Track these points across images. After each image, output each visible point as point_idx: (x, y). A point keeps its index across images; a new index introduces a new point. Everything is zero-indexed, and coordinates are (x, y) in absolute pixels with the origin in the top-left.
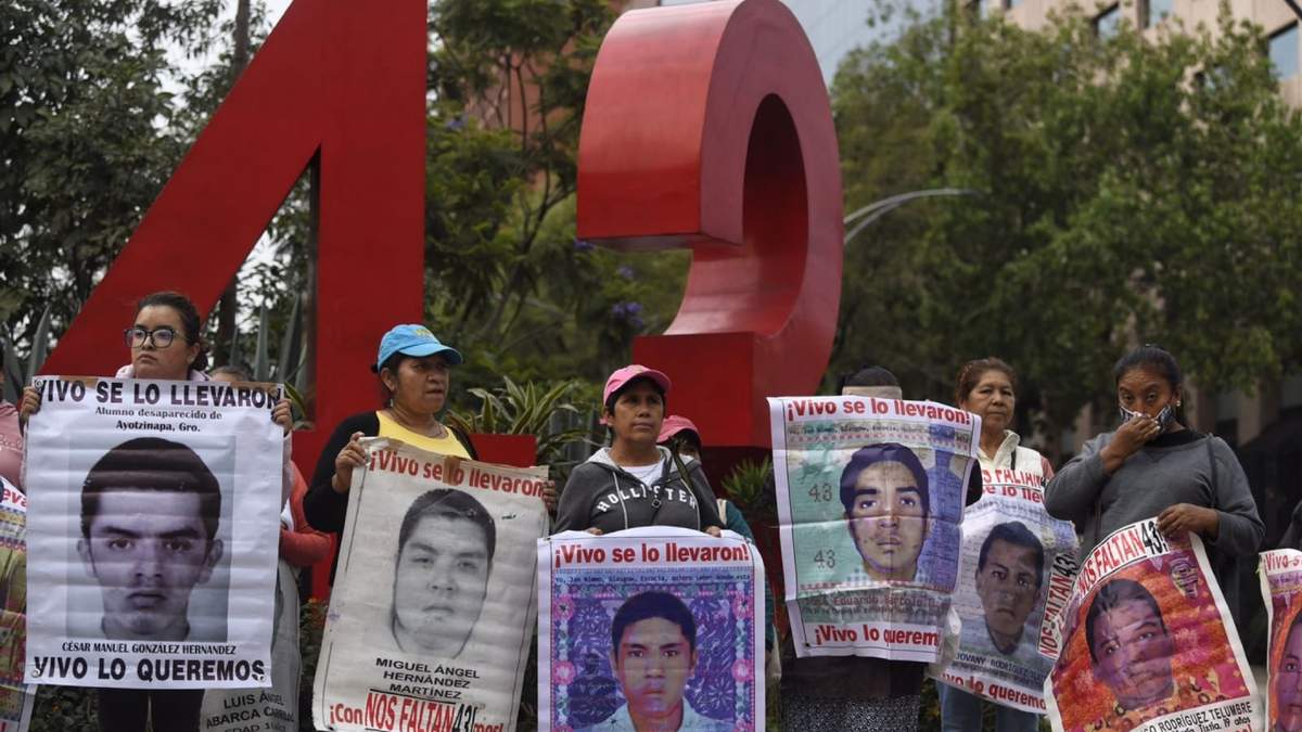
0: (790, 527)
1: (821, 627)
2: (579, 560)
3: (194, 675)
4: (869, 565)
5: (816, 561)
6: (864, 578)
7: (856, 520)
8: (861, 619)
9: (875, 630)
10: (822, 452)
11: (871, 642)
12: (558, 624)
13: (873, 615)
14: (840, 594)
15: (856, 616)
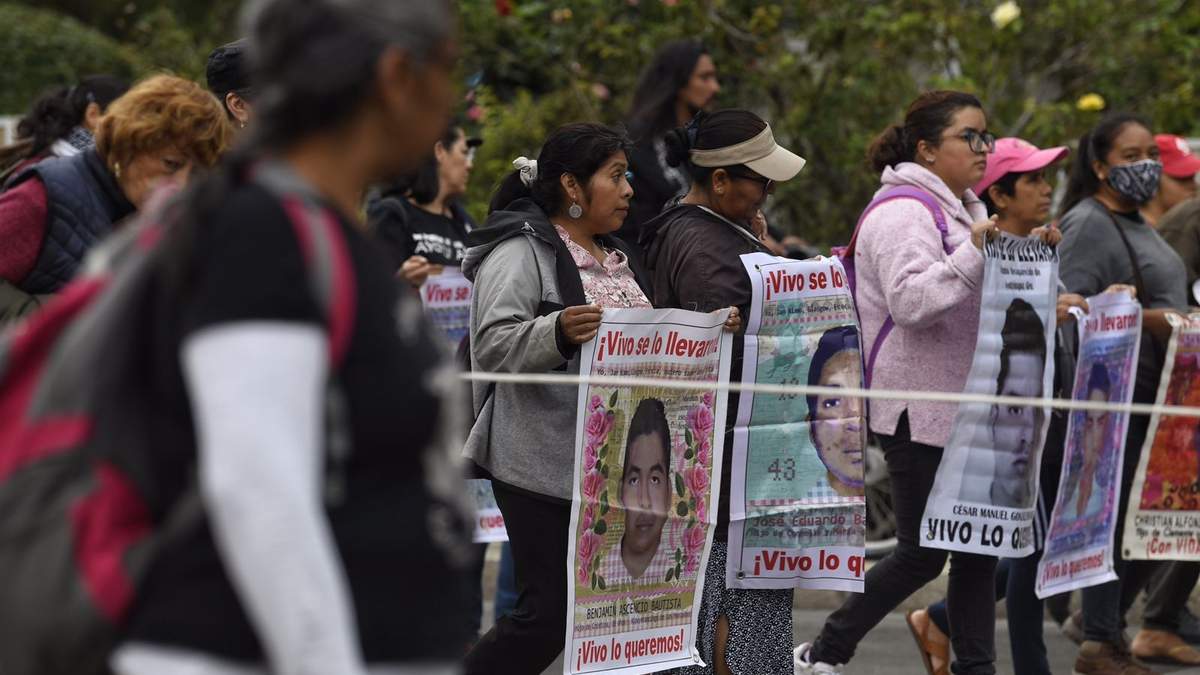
0: (746, 429)
1: (765, 554)
4: (832, 477)
5: (770, 471)
6: (829, 494)
7: (817, 422)
8: (820, 543)
9: (835, 558)
10: (792, 338)
11: (826, 571)
13: (834, 538)
14: (801, 512)
15: (815, 539)
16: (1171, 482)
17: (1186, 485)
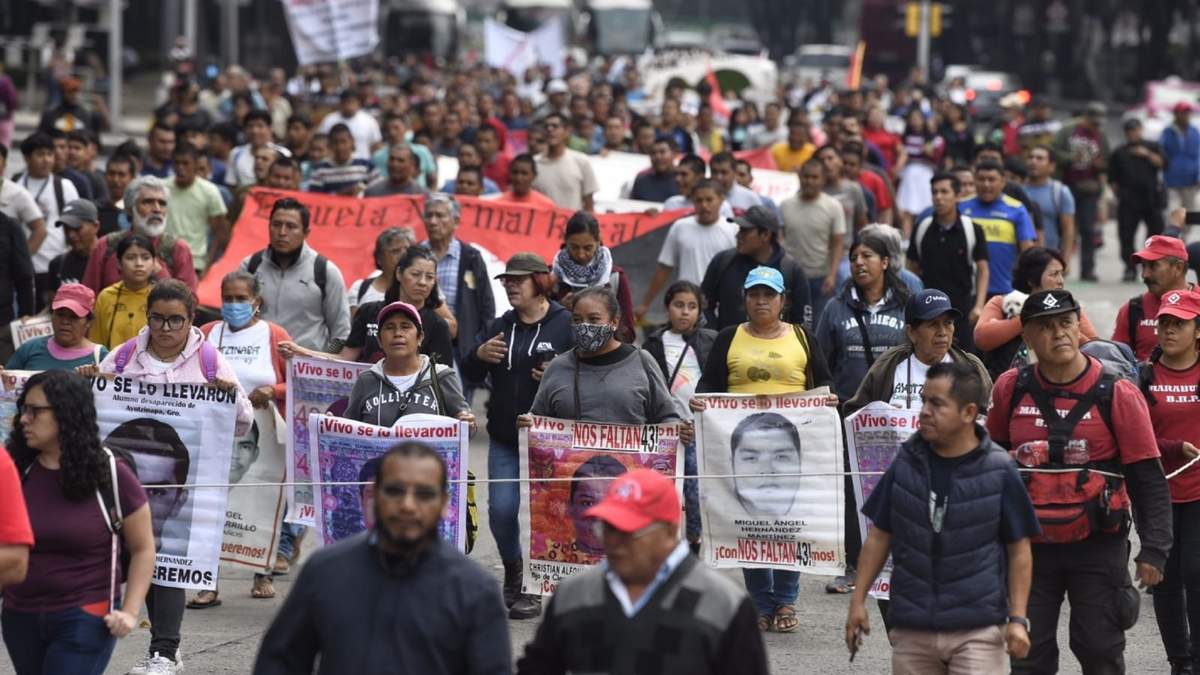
2: (335, 430)
3: (162, 577)
12: (324, 470)
16: (553, 540)
17: (567, 543)
